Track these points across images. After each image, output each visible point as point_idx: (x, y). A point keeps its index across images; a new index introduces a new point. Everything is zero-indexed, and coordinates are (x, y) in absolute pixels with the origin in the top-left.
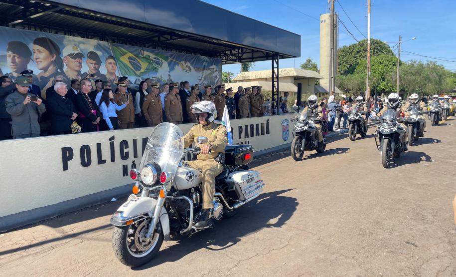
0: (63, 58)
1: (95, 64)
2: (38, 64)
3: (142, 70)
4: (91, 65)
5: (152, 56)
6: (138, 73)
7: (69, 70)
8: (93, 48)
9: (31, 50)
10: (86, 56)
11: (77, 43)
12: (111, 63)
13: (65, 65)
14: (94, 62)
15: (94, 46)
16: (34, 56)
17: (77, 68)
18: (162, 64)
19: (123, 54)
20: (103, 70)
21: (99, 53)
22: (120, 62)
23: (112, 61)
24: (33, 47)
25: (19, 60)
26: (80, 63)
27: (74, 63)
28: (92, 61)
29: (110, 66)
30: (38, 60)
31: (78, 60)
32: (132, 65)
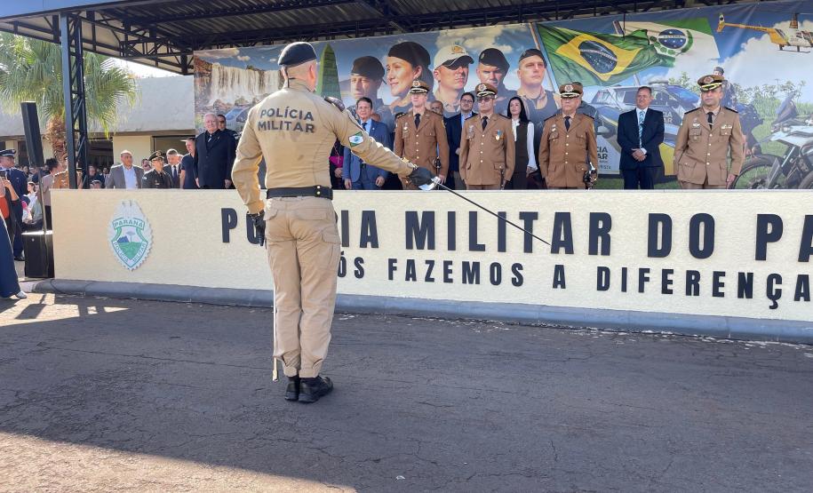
0: (433, 70)
1: (495, 72)
2: (392, 88)
3: (618, 69)
4: (486, 76)
5: (655, 29)
6: (605, 77)
7: (442, 90)
8: (493, 41)
9: (384, 65)
10: (476, 60)
11: (461, 40)
12: (532, 65)
13: (436, 81)
14: (494, 68)
15: (496, 38)
16: (388, 75)
17: (457, 86)
18: (690, 43)
19: (565, 39)
20: (512, 82)
21: (505, 49)
22: (554, 59)
23: (535, 59)
24: (387, 61)
25: (367, 84)
26: (463, 74)
27: (452, 76)
28: (488, 67)
29: (530, 71)
30: (394, 81)
31: (460, 69)
32: (589, 60)
